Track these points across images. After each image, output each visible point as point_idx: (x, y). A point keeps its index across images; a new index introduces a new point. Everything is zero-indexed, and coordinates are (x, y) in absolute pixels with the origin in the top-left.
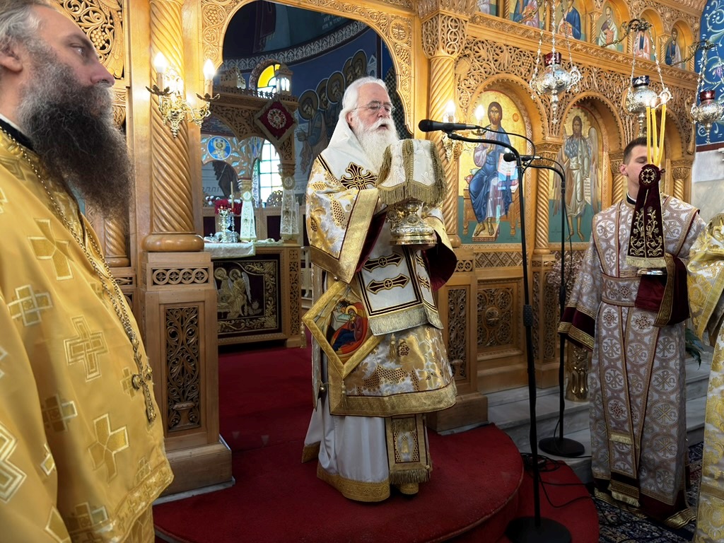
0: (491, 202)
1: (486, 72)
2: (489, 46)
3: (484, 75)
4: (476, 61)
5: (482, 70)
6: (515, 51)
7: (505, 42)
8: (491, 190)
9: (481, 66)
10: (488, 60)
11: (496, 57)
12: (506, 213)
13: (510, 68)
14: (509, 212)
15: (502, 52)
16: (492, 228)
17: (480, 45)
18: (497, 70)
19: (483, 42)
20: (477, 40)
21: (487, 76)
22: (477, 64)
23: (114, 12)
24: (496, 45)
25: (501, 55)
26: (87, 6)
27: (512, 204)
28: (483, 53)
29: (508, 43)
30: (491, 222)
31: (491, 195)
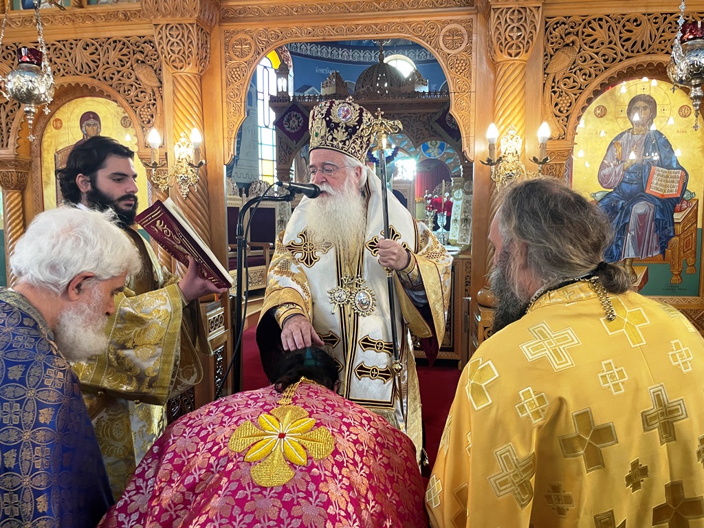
0: (633, 237)
1: (605, 61)
2: (612, 23)
3: (602, 64)
4: (587, 48)
5: (599, 59)
6: (665, 18)
7: (644, 10)
8: (633, 221)
9: (597, 54)
10: (610, 42)
11: (626, 35)
12: (663, 253)
13: (656, 46)
14: (668, 251)
15: (638, 25)
16: (634, 273)
17: (595, 25)
18: (626, 54)
19: (600, 19)
20: (588, 19)
21: (607, 65)
22: (588, 52)
23: (155, 89)
24: (626, 18)
25: (637, 30)
26: (136, 89)
27: (675, 239)
28: (601, 34)
29: (650, 11)
30: (631, 265)
31: (631, 226)
